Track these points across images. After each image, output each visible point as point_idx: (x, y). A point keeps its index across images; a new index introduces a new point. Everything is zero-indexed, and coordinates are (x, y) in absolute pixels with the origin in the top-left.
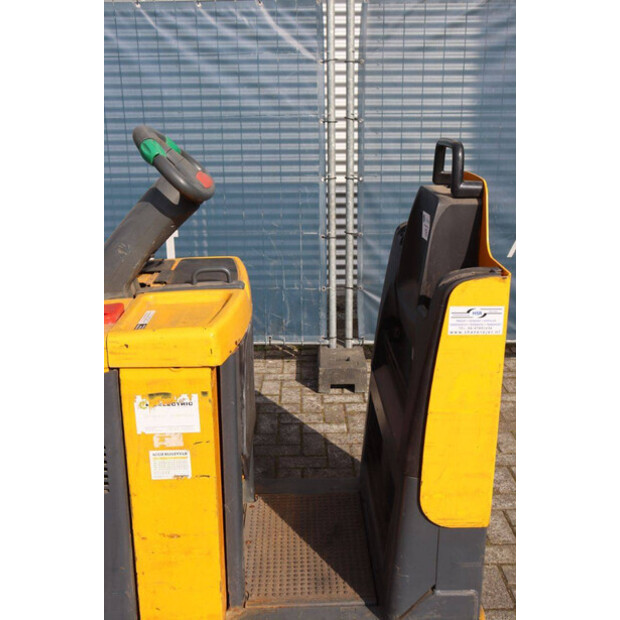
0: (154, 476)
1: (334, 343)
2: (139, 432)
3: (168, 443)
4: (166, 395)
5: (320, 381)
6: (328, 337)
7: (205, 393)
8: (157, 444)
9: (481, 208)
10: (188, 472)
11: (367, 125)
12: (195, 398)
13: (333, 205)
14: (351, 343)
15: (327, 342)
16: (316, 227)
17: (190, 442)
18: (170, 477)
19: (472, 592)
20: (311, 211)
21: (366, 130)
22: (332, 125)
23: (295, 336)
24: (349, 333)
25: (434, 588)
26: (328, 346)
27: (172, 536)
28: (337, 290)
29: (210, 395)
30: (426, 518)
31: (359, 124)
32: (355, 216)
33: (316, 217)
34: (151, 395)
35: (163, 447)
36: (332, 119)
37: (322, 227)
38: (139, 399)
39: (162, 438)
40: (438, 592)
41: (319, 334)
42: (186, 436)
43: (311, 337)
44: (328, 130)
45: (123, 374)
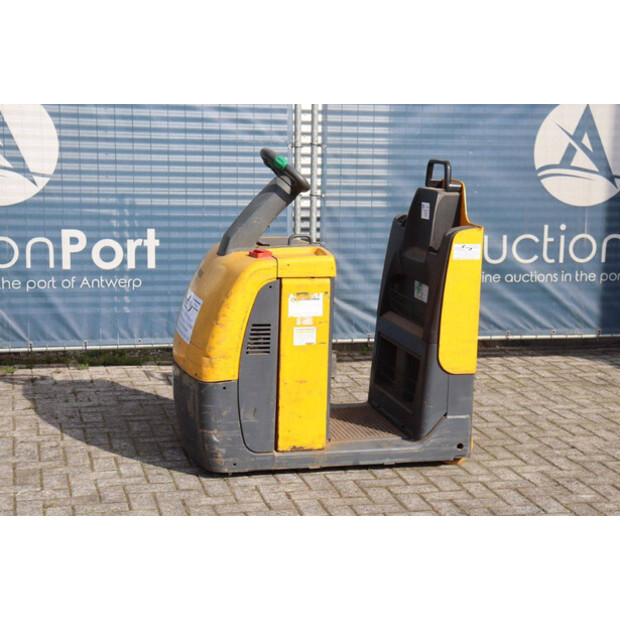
0: (296, 343)
2: (290, 316)
3: (305, 322)
4: (306, 294)
7: (326, 293)
8: (298, 323)
10: (314, 341)
11: (330, 151)
12: (321, 295)
17: (316, 321)
18: (304, 344)
19: (468, 416)
21: (328, 156)
22: (298, 150)
25: (445, 415)
27: (301, 382)
29: (329, 294)
30: (442, 368)
31: (323, 150)
33: (284, 229)
34: (298, 294)
35: (302, 325)
36: (299, 144)
38: (291, 296)
39: (302, 319)
40: (449, 417)
42: (314, 318)
44: (295, 155)
45: (284, 281)
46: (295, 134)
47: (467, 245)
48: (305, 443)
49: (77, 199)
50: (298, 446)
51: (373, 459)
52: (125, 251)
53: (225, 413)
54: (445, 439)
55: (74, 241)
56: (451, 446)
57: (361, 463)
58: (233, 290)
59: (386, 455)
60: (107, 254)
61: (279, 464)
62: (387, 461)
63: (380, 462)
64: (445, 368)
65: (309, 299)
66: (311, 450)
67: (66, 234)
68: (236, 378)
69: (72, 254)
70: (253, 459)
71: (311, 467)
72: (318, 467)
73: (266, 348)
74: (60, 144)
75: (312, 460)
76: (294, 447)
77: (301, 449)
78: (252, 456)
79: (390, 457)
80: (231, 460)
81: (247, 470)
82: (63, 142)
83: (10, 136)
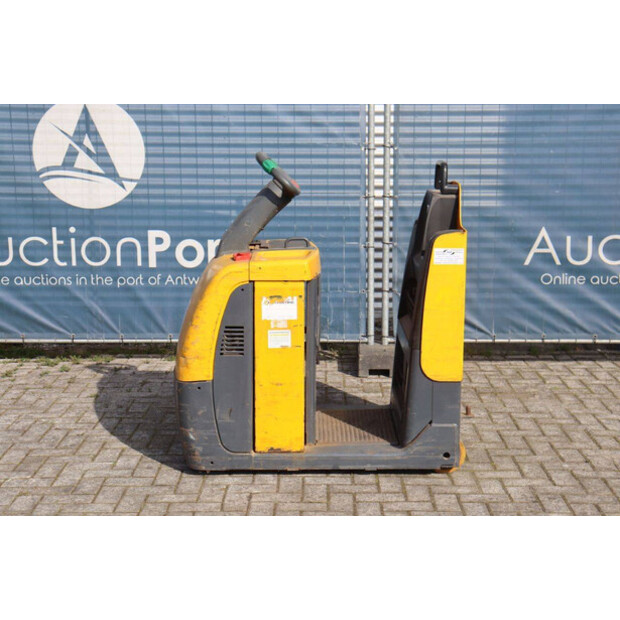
0: (271, 346)
1: (371, 340)
2: (263, 318)
3: (280, 325)
4: (279, 297)
5: (360, 366)
6: (367, 336)
7: (300, 296)
8: (272, 326)
9: (457, 200)
10: (288, 343)
11: (402, 151)
12: (295, 298)
13: (372, 219)
14: (387, 340)
15: (366, 340)
16: (357, 239)
17: (291, 325)
18: (278, 346)
19: (455, 425)
20: (353, 224)
21: (400, 157)
22: (372, 152)
23: (338, 335)
24: (386, 332)
25: (430, 423)
26: (367, 343)
27: (277, 384)
28: (375, 313)
29: (303, 298)
30: (425, 375)
31: (395, 151)
32: (391, 229)
33: (357, 229)
34: (271, 297)
35: (276, 328)
36: (372, 147)
37: (362, 238)
38: (264, 299)
39: (276, 322)
40: (434, 425)
41: (358, 332)
42: (289, 322)
43: (352, 335)
44: (368, 156)
45: (256, 284)
46: (368, 135)
47: (449, 250)
48: (284, 446)
49: (162, 201)
50: (275, 448)
51: (354, 464)
52: (206, 250)
53: (200, 413)
54: (431, 448)
55: (159, 241)
56: (437, 454)
57: (342, 467)
58: (206, 293)
59: (367, 461)
60: (190, 253)
61: (256, 465)
62: (368, 467)
63: (362, 467)
65: (282, 302)
66: (288, 452)
67: (152, 234)
68: (211, 378)
69: (157, 253)
70: (230, 459)
71: (289, 469)
72: (296, 469)
73: (241, 350)
74: (147, 150)
75: (290, 463)
76: (272, 449)
77: (279, 451)
78: (231, 456)
79: (372, 463)
80: (208, 458)
81: (224, 469)
82: (149, 148)
83: (102, 144)
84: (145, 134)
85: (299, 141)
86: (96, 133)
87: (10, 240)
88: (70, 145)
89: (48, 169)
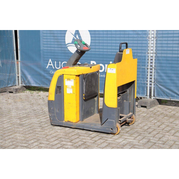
1: (148, 97)
3: (69, 87)
4: (69, 79)
8: (68, 87)
10: (72, 92)
11: (158, 39)
12: (73, 80)
13: (149, 59)
14: (153, 98)
16: (145, 66)
17: (72, 87)
18: (69, 93)
19: (114, 121)
24: (152, 95)
27: (69, 103)
29: (75, 80)
32: (155, 63)
34: (67, 79)
35: (69, 88)
36: (150, 38)
41: (144, 94)
42: (72, 86)
44: (149, 41)
45: (64, 75)
46: (149, 34)
47: (112, 69)
48: (71, 121)
50: (69, 121)
51: (88, 128)
52: (105, 67)
53: (52, 109)
54: (107, 126)
56: (109, 129)
57: (85, 129)
59: (91, 128)
61: (64, 125)
62: (91, 130)
63: (90, 129)
64: (106, 105)
65: (70, 81)
66: (72, 122)
67: (92, 62)
68: (54, 100)
70: (58, 122)
71: (72, 127)
72: (74, 127)
73: (60, 92)
75: (72, 125)
76: (68, 121)
77: (70, 122)
78: (58, 121)
79: (92, 129)
80: (54, 121)
81: (57, 125)
82: (92, 38)
83: (81, 37)
84: (90, 34)
85: (130, 36)
86: (79, 34)
87: (60, 62)
88: (73, 37)
89: (68, 44)
